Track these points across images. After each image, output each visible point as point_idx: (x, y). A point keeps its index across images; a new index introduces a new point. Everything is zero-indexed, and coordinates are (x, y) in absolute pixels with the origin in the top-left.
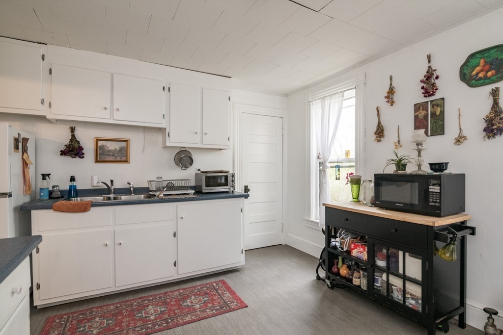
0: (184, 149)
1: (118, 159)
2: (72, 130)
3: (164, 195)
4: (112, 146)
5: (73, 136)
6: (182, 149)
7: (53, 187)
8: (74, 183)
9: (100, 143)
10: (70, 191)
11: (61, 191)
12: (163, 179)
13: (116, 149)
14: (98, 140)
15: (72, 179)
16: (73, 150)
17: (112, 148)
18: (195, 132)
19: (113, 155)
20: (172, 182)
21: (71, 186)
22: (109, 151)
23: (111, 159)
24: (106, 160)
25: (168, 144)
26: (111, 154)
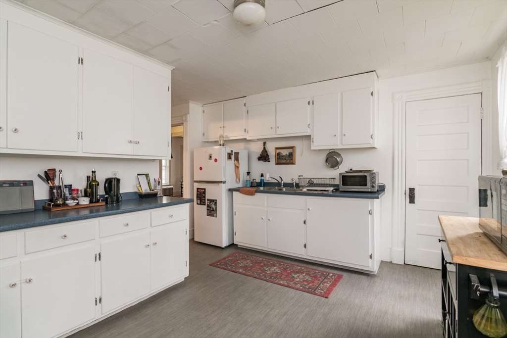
0: (333, 151)
1: (288, 161)
2: (265, 144)
3: (308, 190)
4: (285, 153)
5: (264, 148)
6: (330, 151)
7: (253, 180)
8: (263, 178)
9: (278, 151)
10: (261, 182)
11: (257, 183)
12: (304, 177)
13: (286, 155)
14: (277, 148)
15: (262, 175)
16: (264, 157)
17: (284, 154)
18: (334, 134)
19: (285, 159)
20: (312, 180)
21: (261, 180)
22: (283, 156)
23: (284, 161)
24: (281, 162)
25: (313, 148)
26: (284, 158)
